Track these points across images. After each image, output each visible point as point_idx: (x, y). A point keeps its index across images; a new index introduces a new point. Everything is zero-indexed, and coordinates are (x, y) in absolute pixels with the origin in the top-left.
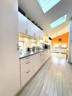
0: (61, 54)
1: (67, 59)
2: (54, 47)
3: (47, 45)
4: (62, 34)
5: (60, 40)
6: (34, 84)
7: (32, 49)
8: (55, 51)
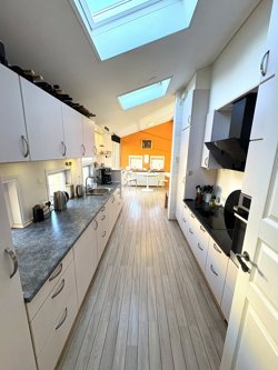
0: (151, 190)
1: (166, 206)
2: (128, 168)
3: (109, 170)
4: (151, 125)
5: (147, 144)
6: (86, 341)
7: (52, 207)
8: (134, 183)
